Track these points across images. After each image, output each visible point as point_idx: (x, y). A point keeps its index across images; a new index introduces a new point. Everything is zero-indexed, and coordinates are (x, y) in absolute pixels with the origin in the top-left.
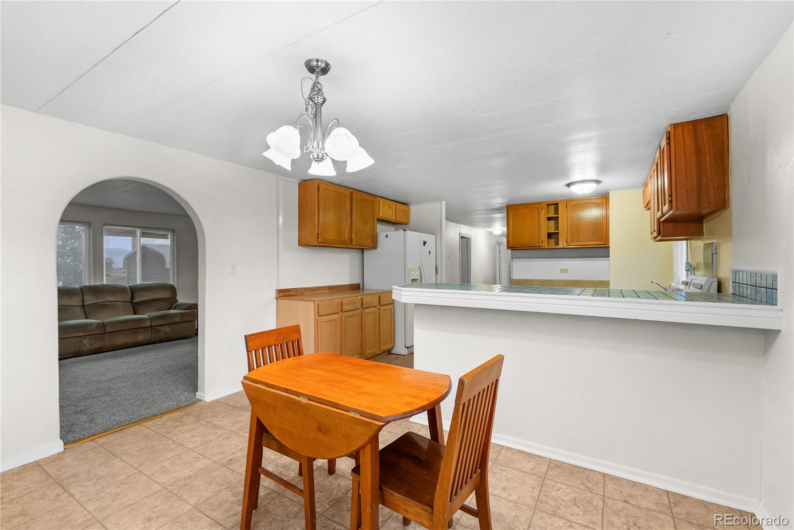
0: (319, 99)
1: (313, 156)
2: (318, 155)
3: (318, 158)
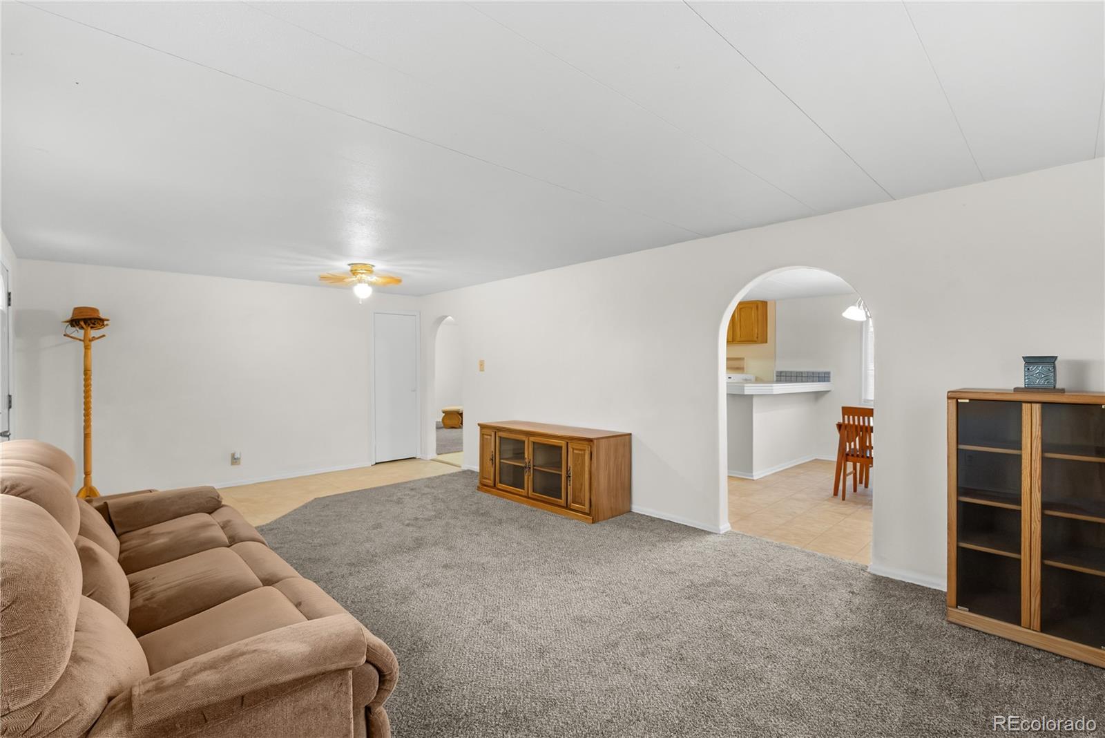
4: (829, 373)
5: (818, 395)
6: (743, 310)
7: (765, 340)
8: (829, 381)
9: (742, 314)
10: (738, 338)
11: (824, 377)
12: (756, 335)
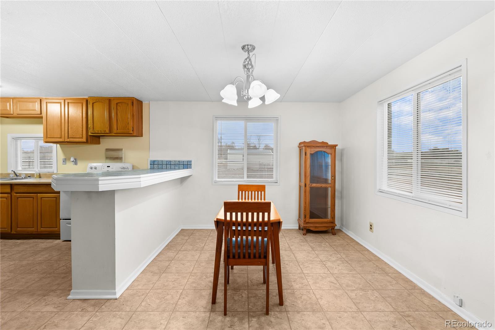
0: (249, 66)
1: (245, 98)
2: (248, 97)
3: (248, 99)
4: (191, 161)
5: (183, 180)
6: (120, 104)
7: (140, 135)
8: (190, 168)
9: (119, 108)
10: (115, 130)
11: (187, 165)
12: (132, 129)
